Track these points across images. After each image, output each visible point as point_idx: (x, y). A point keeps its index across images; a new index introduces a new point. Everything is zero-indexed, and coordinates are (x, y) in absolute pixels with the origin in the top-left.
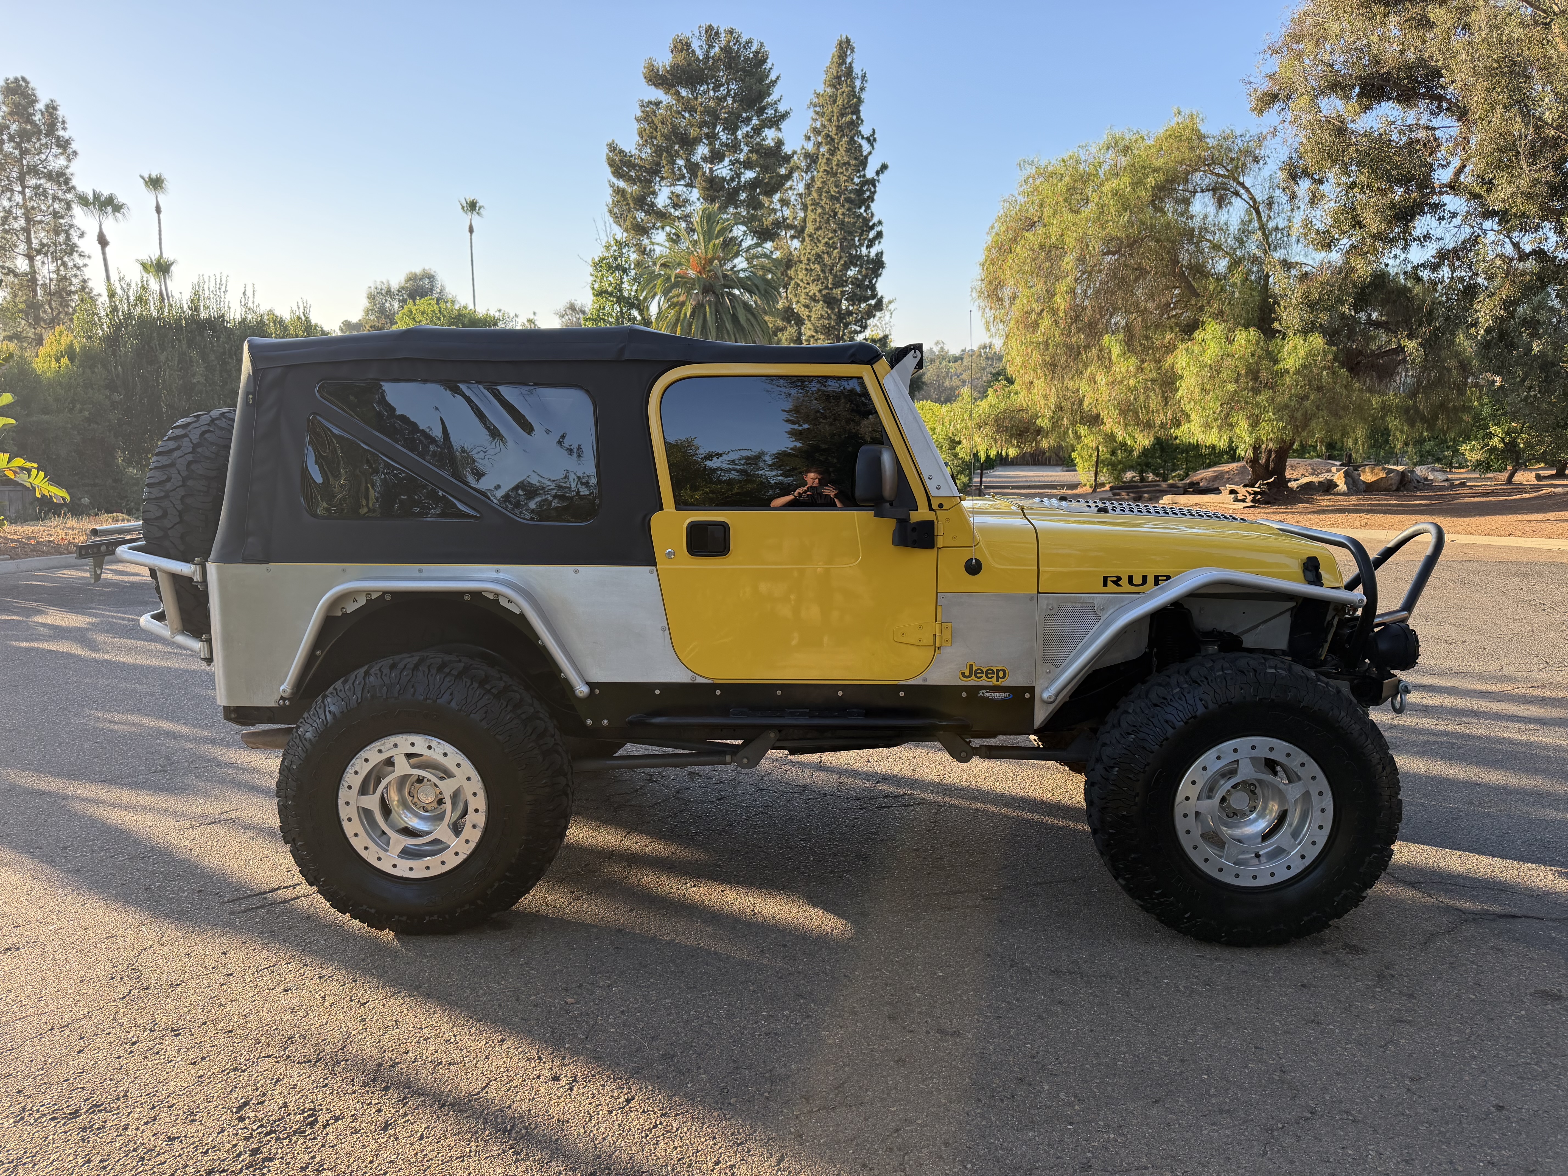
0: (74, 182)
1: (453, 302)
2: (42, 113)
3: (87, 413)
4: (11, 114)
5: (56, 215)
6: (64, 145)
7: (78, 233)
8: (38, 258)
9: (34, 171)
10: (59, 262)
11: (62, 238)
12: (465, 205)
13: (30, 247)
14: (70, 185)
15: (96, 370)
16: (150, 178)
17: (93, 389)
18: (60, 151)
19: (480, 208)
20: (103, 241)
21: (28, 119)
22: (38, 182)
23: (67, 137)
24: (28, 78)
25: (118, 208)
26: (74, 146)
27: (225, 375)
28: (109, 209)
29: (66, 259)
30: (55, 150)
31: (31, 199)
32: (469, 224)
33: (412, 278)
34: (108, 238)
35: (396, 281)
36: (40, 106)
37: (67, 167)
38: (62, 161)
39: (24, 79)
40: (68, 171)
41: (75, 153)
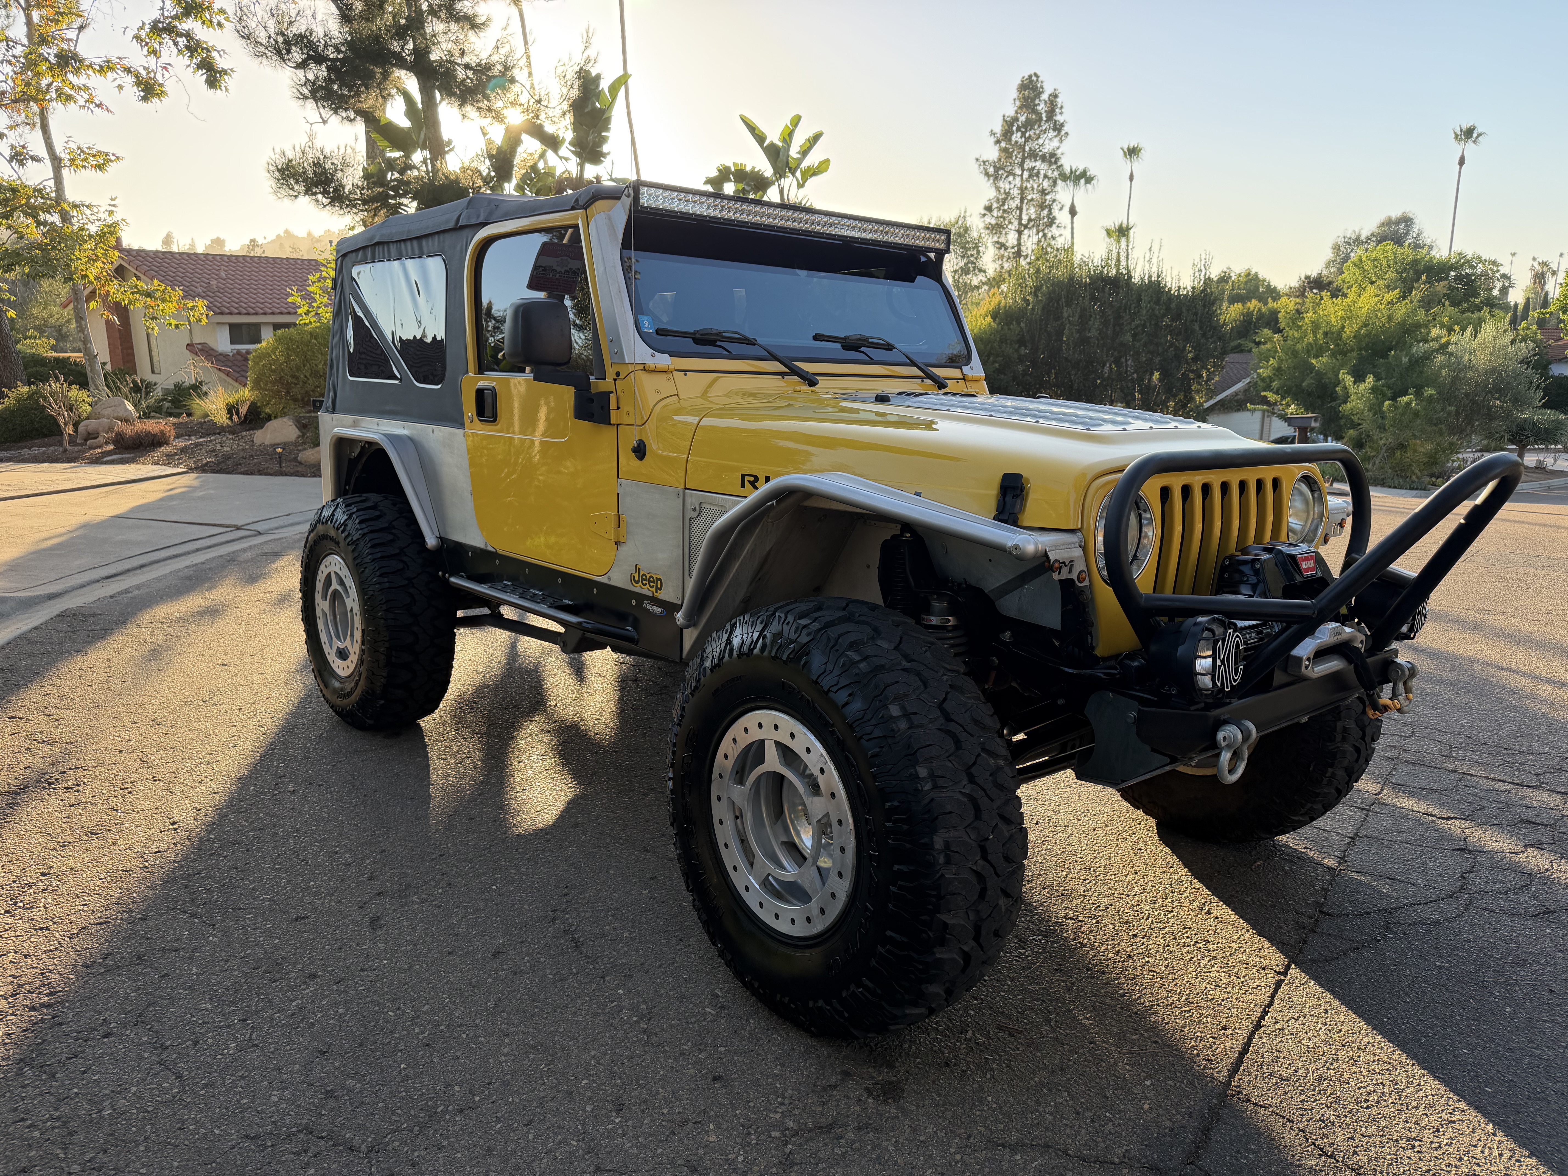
0: (1062, 161)
1: (1431, 247)
2: (1046, 102)
3: (997, 365)
4: (1020, 108)
5: (1043, 192)
6: (1058, 128)
7: (1059, 206)
8: (1026, 231)
9: (1033, 155)
10: (1041, 234)
11: (1046, 212)
12: (1459, 133)
13: (1020, 224)
14: (1059, 164)
15: (1012, 327)
16: (1128, 149)
17: (1006, 344)
18: (1055, 134)
19: (1479, 135)
20: (1073, 212)
21: (1034, 111)
22: (1034, 165)
23: (1062, 121)
24: (1039, 73)
25: (1089, 180)
26: (1066, 129)
27: (1117, 328)
28: (1082, 181)
29: (1046, 231)
30: (1052, 134)
31: (1028, 181)
32: (1460, 154)
33: (1389, 223)
34: (1077, 209)
35: (1368, 226)
36: (1045, 96)
37: (1058, 148)
38: (1055, 143)
39: (1035, 74)
40: (1059, 152)
41: (1067, 133)
